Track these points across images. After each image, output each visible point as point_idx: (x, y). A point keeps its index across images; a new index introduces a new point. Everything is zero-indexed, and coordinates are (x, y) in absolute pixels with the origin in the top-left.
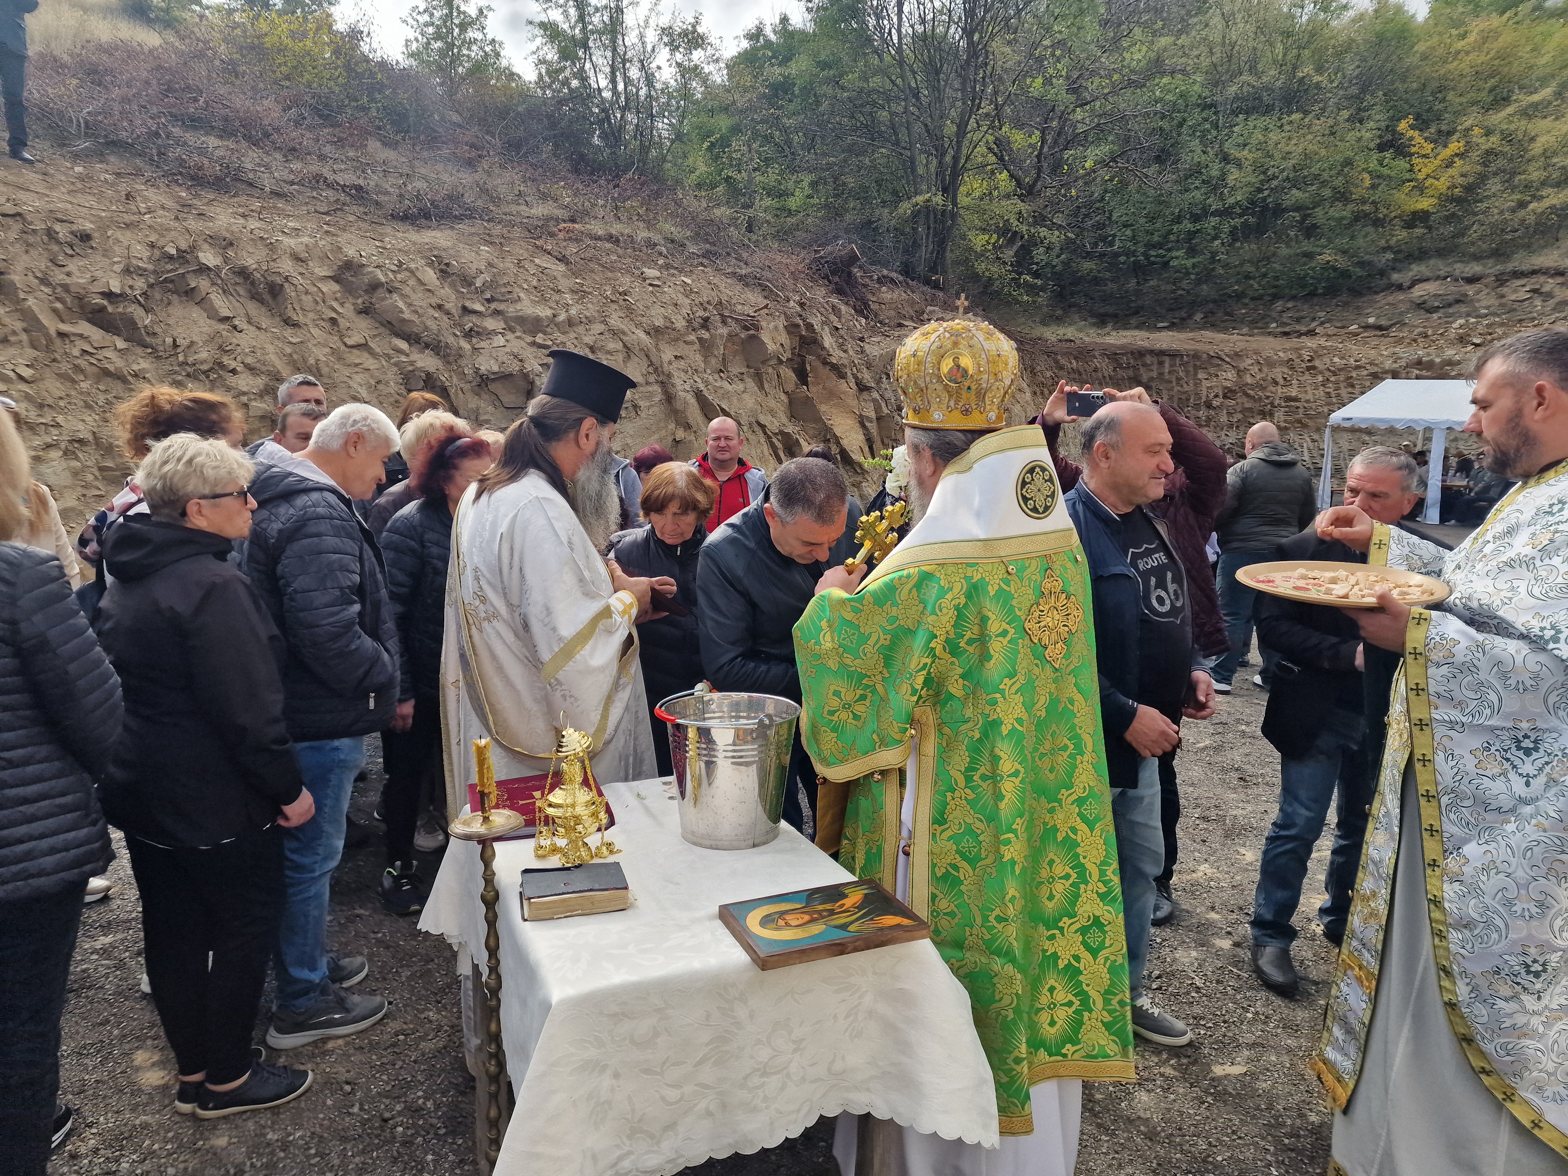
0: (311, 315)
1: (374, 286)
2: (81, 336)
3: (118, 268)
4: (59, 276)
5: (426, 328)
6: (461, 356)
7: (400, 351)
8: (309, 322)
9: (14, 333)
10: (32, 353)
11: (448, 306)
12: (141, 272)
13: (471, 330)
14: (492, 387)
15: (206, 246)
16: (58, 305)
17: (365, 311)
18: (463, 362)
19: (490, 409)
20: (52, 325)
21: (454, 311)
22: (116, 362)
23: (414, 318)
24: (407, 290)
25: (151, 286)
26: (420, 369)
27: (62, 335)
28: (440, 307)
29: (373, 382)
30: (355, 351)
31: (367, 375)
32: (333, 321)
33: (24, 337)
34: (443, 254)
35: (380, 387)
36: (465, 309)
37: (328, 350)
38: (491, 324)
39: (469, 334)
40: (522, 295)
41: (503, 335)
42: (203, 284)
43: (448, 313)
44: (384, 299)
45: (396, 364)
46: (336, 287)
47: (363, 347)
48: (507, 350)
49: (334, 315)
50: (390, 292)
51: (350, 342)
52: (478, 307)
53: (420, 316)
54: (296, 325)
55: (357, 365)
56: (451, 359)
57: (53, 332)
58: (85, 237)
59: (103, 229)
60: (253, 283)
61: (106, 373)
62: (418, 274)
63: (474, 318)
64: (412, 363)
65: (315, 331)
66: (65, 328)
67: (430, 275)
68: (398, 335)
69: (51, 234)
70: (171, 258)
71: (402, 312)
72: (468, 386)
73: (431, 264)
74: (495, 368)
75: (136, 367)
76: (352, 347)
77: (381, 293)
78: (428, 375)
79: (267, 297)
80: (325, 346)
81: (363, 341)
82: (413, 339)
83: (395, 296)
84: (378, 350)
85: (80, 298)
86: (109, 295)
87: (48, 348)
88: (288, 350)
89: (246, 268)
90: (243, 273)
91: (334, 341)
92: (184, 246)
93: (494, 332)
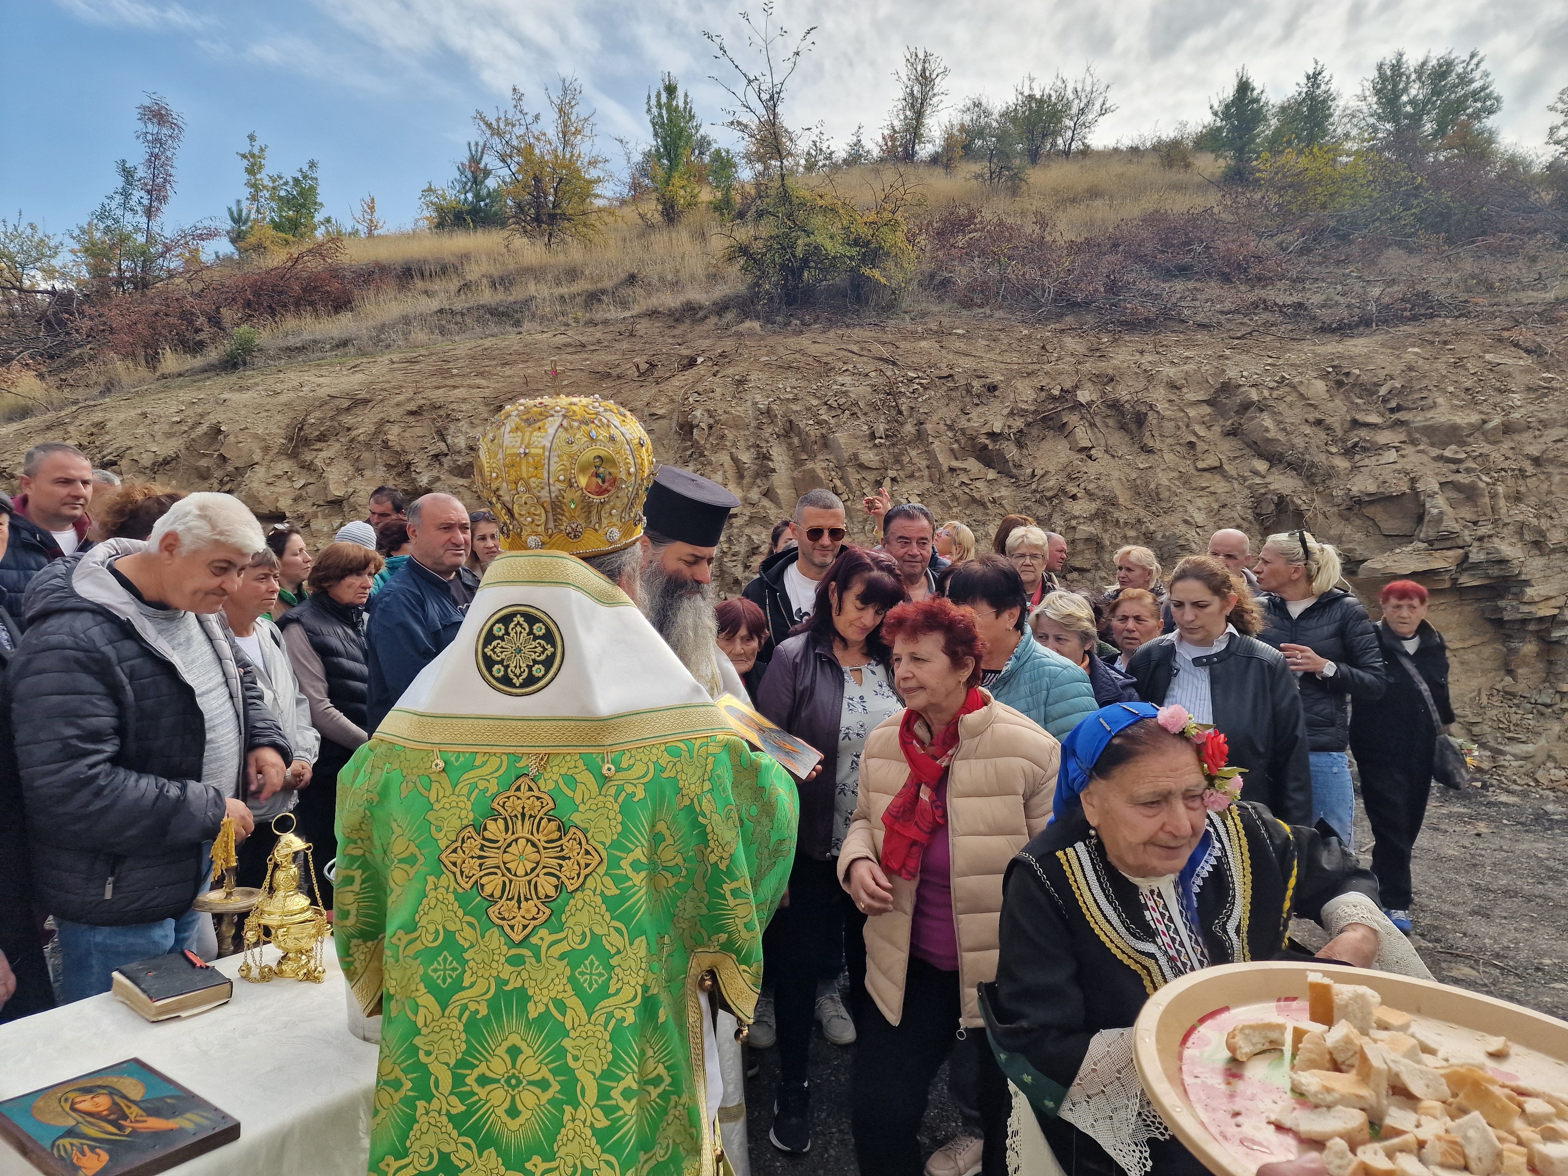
0: (1169, 441)
1: (1246, 406)
2: (965, 470)
3: (1006, 412)
4: (963, 423)
5: (1293, 447)
6: (1330, 476)
7: (1256, 473)
8: (1164, 447)
9: (920, 470)
10: (927, 484)
11: (1329, 420)
12: (1023, 413)
13: (1355, 445)
14: (1369, 511)
15: (1089, 384)
16: (955, 446)
17: (1232, 433)
18: (1333, 483)
19: (1359, 536)
20: (945, 461)
21: (1337, 426)
22: (982, 490)
23: (1281, 437)
24: (1282, 407)
25: (1028, 425)
26: (1274, 492)
27: (952, 470)
28: (1319, 422)
29: (1215, 506)
30: (1207, 475)
31: (1211, 498)
32: (1192, 445)
33: (926, 473)
34: (1345, 363)
35: (1223, 511)
36: (1356, 424)
37: (1175, 474)
38: (1384, 437)
39: (1349, 452)
40: (1440, 400)
41: (1398, 449)
42: (1071, 419)
43: (1328, 428)
44: (1253, 418)
45: (1249, 487)
46: (1206, 409)
47: (1217, 469)
48: (1398, 466)
49: (1193, 439)
50: (1262, 410)
51: (1201, 465)
52: (1373, 419)
53: (1288, 434)
54: (1150, 451)
55: (1203, 489)
56: (1317, 480)
57: (945, 468)
58: (992, 388)
59: (1008, 381)
60: (1122, 414)
61: (974, 500)
62: (1302, 389)
63: (1364, 433)
64: (1266, 485)
65: (1168, 457)
66: (955, 464)
67: (1320, 387)
68: (1261, 456)
69: (968, 389)
70: (1054, 398)
71: (1267, 430)
72: (1335, 509)
73: (1325, 376)
74: (1372, 488)
75: (996, 495)
76: (1205, 470)
77: (1250, 413)
78: (1281, 498)
79: (1133, 427)
80: (1173, 470)
81: (1217, 464)
82: (1275, 459)
83: (1265, 415)
84: (1234, 473)
85: (973, 439)
86: (992, 435)
87: (940, 482)
88: (1134, 475)
89: (1118, 401)
90: (1115, 406)
91: (1186, 466)
92: (1068, 385)
93: (1387, 447)
